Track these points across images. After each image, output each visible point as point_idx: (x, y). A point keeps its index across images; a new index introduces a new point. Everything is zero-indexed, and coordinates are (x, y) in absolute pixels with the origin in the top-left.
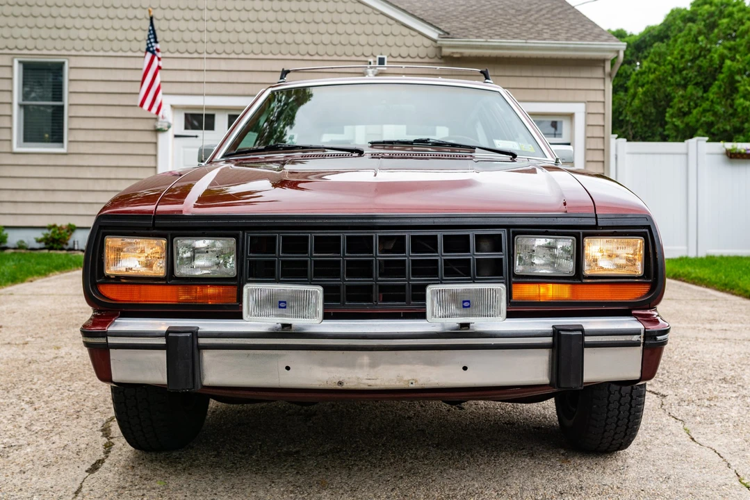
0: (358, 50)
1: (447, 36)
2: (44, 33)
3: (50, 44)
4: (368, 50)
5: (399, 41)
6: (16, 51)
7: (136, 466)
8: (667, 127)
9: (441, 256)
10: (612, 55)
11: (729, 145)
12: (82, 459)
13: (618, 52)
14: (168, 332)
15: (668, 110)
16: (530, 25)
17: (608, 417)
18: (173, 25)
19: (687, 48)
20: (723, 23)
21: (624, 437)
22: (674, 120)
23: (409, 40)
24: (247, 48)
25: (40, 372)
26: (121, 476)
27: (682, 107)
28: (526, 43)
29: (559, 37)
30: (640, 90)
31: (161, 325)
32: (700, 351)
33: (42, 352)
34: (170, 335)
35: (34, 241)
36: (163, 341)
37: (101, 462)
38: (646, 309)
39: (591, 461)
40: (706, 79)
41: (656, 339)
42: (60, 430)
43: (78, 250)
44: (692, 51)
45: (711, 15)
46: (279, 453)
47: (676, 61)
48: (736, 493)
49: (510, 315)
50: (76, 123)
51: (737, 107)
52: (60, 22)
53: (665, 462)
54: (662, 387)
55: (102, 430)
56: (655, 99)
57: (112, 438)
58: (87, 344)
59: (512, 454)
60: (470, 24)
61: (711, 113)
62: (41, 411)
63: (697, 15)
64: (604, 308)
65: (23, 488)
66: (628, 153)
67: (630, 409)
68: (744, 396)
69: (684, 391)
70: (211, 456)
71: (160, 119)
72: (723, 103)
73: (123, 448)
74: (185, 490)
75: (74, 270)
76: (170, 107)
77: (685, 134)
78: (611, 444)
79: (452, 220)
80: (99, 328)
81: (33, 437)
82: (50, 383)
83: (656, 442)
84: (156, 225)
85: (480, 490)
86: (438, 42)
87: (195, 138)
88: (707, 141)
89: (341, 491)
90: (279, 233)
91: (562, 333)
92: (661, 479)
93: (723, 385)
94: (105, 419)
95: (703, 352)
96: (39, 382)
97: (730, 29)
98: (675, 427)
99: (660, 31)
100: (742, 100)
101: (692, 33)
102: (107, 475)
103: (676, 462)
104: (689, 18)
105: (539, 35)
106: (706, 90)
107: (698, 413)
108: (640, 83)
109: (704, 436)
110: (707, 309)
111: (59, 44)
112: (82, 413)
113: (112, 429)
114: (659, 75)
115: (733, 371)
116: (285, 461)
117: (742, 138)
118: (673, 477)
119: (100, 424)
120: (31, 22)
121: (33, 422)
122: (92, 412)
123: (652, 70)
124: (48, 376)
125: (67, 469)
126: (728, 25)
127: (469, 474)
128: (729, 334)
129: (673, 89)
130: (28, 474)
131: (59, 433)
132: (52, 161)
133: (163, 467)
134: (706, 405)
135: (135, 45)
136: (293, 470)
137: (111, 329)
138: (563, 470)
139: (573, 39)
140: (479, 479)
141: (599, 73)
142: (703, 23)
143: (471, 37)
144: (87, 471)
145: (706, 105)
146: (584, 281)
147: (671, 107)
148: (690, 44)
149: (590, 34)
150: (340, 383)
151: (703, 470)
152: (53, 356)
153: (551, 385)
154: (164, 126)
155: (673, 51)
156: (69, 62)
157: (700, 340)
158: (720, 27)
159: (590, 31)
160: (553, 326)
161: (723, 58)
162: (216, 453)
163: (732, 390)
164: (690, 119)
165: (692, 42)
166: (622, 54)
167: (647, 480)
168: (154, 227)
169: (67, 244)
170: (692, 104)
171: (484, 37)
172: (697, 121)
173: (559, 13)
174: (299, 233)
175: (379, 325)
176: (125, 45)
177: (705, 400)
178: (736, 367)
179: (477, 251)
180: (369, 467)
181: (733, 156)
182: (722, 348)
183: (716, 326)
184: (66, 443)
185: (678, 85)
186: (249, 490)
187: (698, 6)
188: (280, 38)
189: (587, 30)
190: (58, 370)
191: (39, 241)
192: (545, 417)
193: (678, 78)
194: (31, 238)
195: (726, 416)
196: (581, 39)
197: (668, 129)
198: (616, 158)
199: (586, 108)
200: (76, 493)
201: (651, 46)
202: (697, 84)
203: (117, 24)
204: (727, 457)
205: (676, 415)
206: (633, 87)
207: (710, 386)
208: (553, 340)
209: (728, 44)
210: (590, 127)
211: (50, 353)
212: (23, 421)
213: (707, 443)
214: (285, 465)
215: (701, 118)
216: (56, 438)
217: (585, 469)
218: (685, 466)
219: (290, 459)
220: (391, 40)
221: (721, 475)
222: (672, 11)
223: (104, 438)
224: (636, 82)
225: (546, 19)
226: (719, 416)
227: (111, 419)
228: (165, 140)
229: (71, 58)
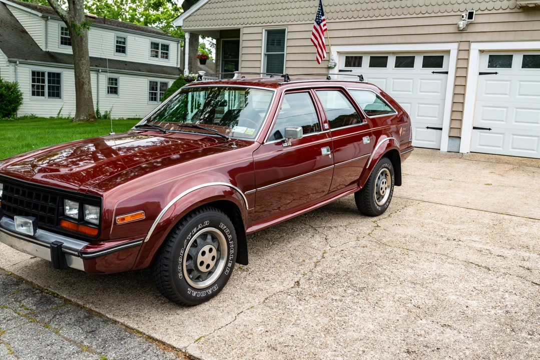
0: (456, 8)
3: (279, 19)
4: (462, 7)
6: (264, 24)
24: (383, 12)
50: (289, 64)
71: (331, 61)
76: (336, 53)
87: (350, 72)
111: (283, 18)
154: (333, 65)
156: (288, 29)
204: (229, 326)
229: (289, 26)
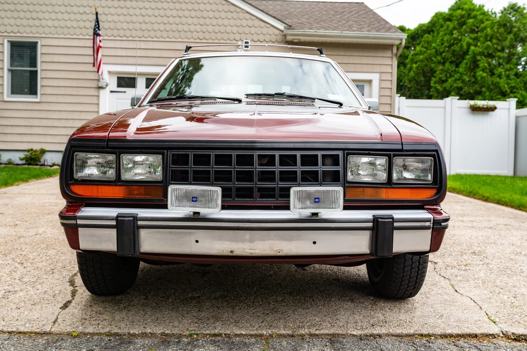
0: (232, 36)
1: (289, 28)
2: (24, 22)
3: (28, 29)
4: (237, 37)
5: (258, 30)
6: (5, 34)
7: (93, 305)
8: (432, 90)
9: (299, 168)
10: (397, 42)
11: (472, 102)
12: (57, 300)
13: (401, 40)
14: (118, 217)
15: (433, 78)
16: (344, 22)
17: (403, 276)
18: (110, 18)
19: (445, 38)
20: (470, 22)
21: (413, 289)
22: (436, 85)
23: (265, 30)
24: (159, 34)
25: (26, 244)
26: (83, 312)
27: (442, 77)
28: (342, 33)
29: (363, 29)
30: (414, 65)
31: (113, 212)
32: (457, 234)
33: (27, 230)
34: (119, 218)
35: (18, 159)
36: (114, 223)
37: (70, 302)
38: (434, 205)
39: (391, 304)
40: (458, 59)
41: (441, 225)
42: (41, 281)
43: (47, 165)
44: (449, 40)
45: (462, 16)
46: (186, 298)
47: (438, 47)
48: (487, 326)
49: (346, 208)
50: (45, 82)
51: (478, 77)
52: (34, 15)
53: (439, 305)
54: (434, 257)
55: (69, 282)
56: (424, 72)
57: (76, 287)
58: (63, 224)
59: (339, 300)
60: (305, 20)
61: (460, 81)
62: (28, 269)
63: (453, 17)
64: (406, 204)
65: (19, 319)
66: (406, 107)
67: (418, 271)
68: (488, 264)
69: (449, 260)
70: (142, 299)
71: (101, 80)
72: (468, 74)
73: (83, 293)
74: (126, 321)
75: (45, 179)
76: (107, 73)
77: (443, 94)
78: (405, 294)
79: (307, 144)
80: (71, 214)
81: (24, 285)
82: (34, 251)
83: (433, 293)
84: (109, 146)
85: (320, 323)
86: (284, 32)
87: (124, 93)
88: (458, 99)
89: (229, 323)
90: (191, 152)
91: (380, 220)
92: (437, 317)
93: (473, 256)
94: (71, 275)
95: (459, 235)
96: (26, 250)
97: (474, 26)
98: (444, 283)
99: (428, 27)
100: (481, 72)
101: (450, 28)
102: (74, 311)
103: (446, 306)
104: (448, 18)
105: (350, 28)
106: (457, 66)
107: (458, 274)
108: (414, 61)
109: (463, 289)
110: (459, 207)
111: (34, 30)
112: (55, 271)
113: (76, 281)
114: (426, 56)
115: (479, 248)
116: (191, 303)
117: (480, 97)
118: (445, 315)
119: (68, 278)
120: (15, 14)
121: (23, 276)
122: (61, 270)
123: (423, 53)
124: (32, 246)
125: (47, 307)
126: (473, 23)
127: (312, 312)
128: (474, 224)
129: (436, 66)
130: (22, 310)
131: (41, 284)
132: (30, 107)
133: (111, 306)
134: (463, 269)
135: (84, 31)
136: (196, 309)
137: (79, 214)
138: (373, 310)
139: (373, 31)
140: (319, 315)
141: (389, 54)
142: (456, 22)
143: (305, 28)
144: (60, 308)
145: (457, 76)
146: (393, 186)
147: (434, 77)
148: (447, 35)
149: (383, 28)
150: (232, 252)
151: (464, 311)
152: (34, 233)
153: (371, 254)
154: (104, 85)
155: (437, 41)
156: (41, 42)
157: (456, 228)
158: (468, 24)
159: (383, 26)
160: (373, 216)
161: (469, 45)
162: (145, 297)
163: (479, 260)
164: (447, 85)
165: (449, 35)
166: (404, 42)
167: (428, 317)
168: (107, 147)
169: (40, 162)
170: (448, 75)
171: (315, 29)
172: (451, 86)
173: (363, 14)
174: (205, 152)
175: (258, 214)
176: (78, 31)
177: (463, 266)
178: (481, 245)
179: (323, 166)
180: (246, 307)
181: (475, 109)
182: (471, 233)
183: (465, 219)
184: (46, 289)
185: (439, 63)
186: (168, 321)
187: (454, 10)
188: (180, 27)
189: (381, 25)
190: (38, 242)
191: (22, 159)
192: (359, 276)
193: (439, 58)
194: (16, 158)
195: (477, 276)
196: (377, 31)
197: (432, 91)
198: (399, 110)
199: (380, 76)
200: (54, 322)
201: (422, 36)
202: (451, 62)
203: (72, 17)
204: (479, 303)
205: (444, 275)
206: (410, 63)
207: (465, 257)
208: (373, 224)
209: (473, 36)
210: (382, 90)
211: (32, 232)
212: (16, 275)
213: (465, 294)
214: (191, 305)
215: (453, 85)
216: (39, 287)
217: (387, 310)
218: (452, 308)
219: (194, 302)
220: (253, 30)
221: (476, 314)
222: (436, 14)
223: (71, 287)
224: (412, 60)
225: (354, 17)
226: (472, 277)
227: (75, 275)
228: (105, 94)
229: (42, 39)
